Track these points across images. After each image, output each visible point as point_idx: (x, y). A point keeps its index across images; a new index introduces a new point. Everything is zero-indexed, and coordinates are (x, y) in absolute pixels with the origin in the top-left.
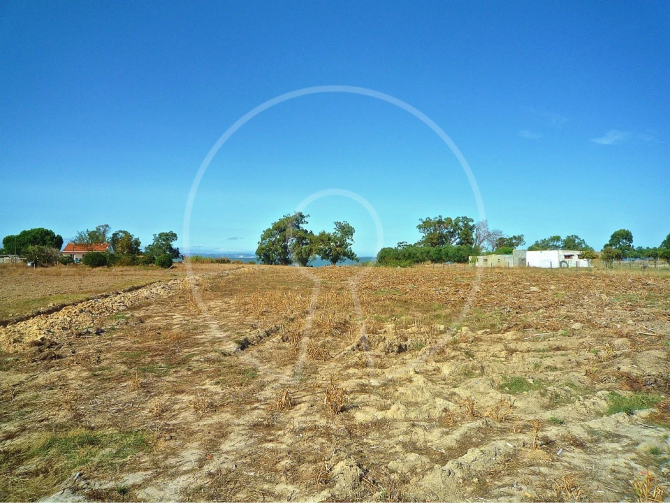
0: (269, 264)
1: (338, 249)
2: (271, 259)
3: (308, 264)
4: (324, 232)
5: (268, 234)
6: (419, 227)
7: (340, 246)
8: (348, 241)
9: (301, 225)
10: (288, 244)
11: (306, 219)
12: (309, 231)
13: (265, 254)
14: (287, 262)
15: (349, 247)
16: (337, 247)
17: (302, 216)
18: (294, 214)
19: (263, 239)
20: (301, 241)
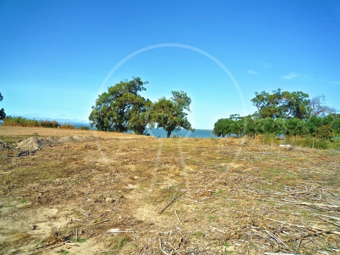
0: (103, 130)
1: (174, 118)
2: (105, 125)
3: (144, 132)
4: (165, 98)
5: (104, 99)
6: (254, 100)
7: (176, 115)
8: (185, 111)
9: (139, 93)
10: (125, 111)
11: (144, 86)
12: (146, 99)
13: (99, 120)
14: (122, 129)
15: (185, 117)
16: (174, 116)
17: (141, 83)
18: (132, 80)
19: (98, 104)
20: (139, 107)
